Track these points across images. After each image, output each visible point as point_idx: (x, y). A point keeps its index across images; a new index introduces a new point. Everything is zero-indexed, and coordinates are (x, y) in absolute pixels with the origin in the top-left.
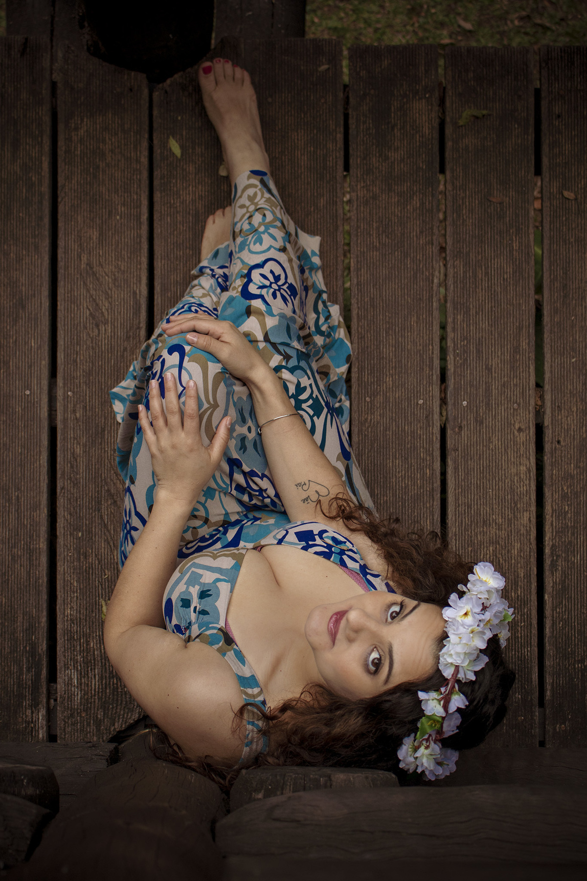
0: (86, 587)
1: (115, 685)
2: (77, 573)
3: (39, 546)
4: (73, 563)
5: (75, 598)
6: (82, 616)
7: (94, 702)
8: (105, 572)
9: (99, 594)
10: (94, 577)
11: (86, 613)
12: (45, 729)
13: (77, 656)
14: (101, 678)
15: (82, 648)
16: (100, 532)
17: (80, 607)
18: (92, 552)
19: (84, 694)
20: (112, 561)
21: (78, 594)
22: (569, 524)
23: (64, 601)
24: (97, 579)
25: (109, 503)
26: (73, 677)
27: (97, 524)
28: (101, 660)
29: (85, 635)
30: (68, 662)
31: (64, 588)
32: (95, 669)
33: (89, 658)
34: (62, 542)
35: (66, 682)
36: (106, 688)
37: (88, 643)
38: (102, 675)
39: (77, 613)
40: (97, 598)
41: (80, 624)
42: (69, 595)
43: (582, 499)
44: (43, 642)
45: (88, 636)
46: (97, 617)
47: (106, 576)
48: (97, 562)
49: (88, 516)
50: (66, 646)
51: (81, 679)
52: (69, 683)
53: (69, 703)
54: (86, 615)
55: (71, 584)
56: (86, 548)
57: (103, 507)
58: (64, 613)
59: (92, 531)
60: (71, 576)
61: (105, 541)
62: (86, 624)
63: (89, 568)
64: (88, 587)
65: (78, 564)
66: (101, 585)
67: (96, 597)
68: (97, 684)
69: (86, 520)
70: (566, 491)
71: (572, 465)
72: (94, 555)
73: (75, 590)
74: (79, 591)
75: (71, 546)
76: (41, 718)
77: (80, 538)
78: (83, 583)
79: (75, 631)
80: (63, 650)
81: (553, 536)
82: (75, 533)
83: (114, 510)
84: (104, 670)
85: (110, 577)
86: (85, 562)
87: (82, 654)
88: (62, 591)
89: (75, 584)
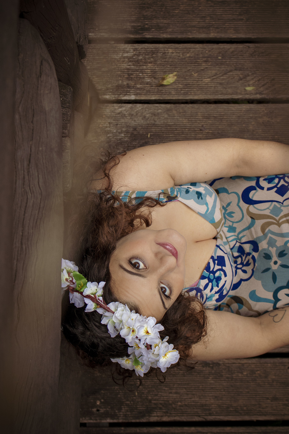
0: (186, 62)
1: (123, 76)
2: (195, 56)
3: (212, 33)
4: (201, 54)
5: (179, 55)
6: (167, 59)
7: (113, 66)
8: (196, 73)
9: (182, 69)
10: (193, 66)
11: (169, 62)
12: (94, 37)
13: (142, 56)
14: (128, 69)
15: (147, 59)
16: (222, 70)
17: (173, 58)
18: (209, 65)
19: (117, 60)
20: (203, 78)
21: (181, 57)
22: (234, 375)
23: (177, 48)
24: (191, 68)
25: (241, 76)
26: (129, 53)
27: (226, 68)
28: (140, 69)
29: (155, 61)
30: (138, 51)
31: (185, 48)
32: (134, 66)
33: (141, 63)
34: (214, 47)
35: (125, 50)
36: (121, 71)
37: (150, 63)
39: (170, 56)
40: (179, 68)
41: (163, 58)
42: (181, 51)
43: (252, 384)
44: (150, 35)
45: (155, 63)
46: (167, 68)
47: (193, 74)
48: (202, 68)
49: (232, 62)
50: (148, 50)
51: (127, 58)
52: (125, 51)
53: (112, 52)
54: (168, 62)
55: (188, 52)
56: (211, 62)
57: (238, 72)
58: (169, 48)
59: (222, 65)
60: (193, 52)
61: (216, 73)
62: (162, 62)
63: (198, 64)
64: (186, 63)
65: (201, 57)
66: (188, 71)
67: (180, 67)
68: (124, 67)
69: (229, 61)
70: (257, 373)
71: (274, 377)
72: (207, 66)
73: (184, 55)
74: (184, 57)
75: (212, 52)
76: (102, 34)
77: (217, 58)
78: (189, 60)
79: (158, 55)
80: (146, 47)
81: (226, 364)
82: (221, 55)
83: (236, 79)
84: (133, 70)
85: (193, 76)
86: (202, 61)
87: (143, 59)
88: (183, 47)
89: (188, 55)
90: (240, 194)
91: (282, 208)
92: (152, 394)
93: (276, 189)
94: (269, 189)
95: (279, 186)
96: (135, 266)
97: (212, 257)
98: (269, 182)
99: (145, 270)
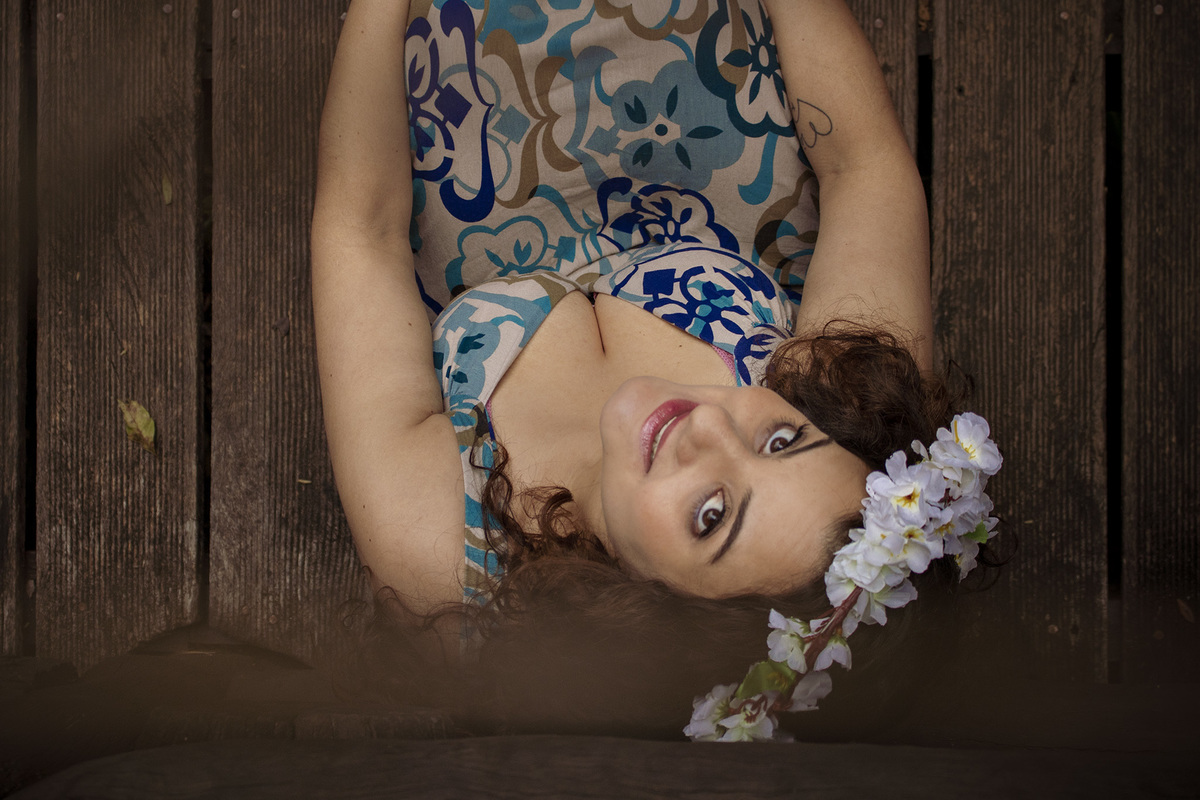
0: (88, 373)
1: (130, 556)
2: (72, 346)
3: (6, 298)
4: (66, 329)
5: (69, 393)
6: (80, 427)
7: (99, 585)
8: (121, 345)
9: (110, 386)
10: (102, 353)
11: (89, 420)
12: (14, 634)
13: (71, 500)
14: (109, 541)
15: (80, 486)
16: (114, 272)
17: (77, 410)
18: (100, 308)
19: (83, 571)
20: (136, 324)
21: (75, 386)
22: (979, 247)
23: (49, 398)
24: (107, 358)
25: (131, 217)
26: (64, 538)
27: (109, 257)
28: (110, 505)
29: (86, 461)
30: (55, 510)
31: (49, 375)
32: (99, 524)
33: (92, 504)
34: (47, 291)
35: (52, 549)
36: (116, 560)
37: (91, 477)
38: (110, 534)
39: (71, 420)
40: (108, 394)
41: (77, 441)
42: (58, 388)
43: (1004, 198)
44: (11, 475)
45: (91, 463)
46: (108, 427)
47: (124, 352)
48: (108, 326)
49: (92, 241)
50: (53, 482)
51: (77, 544)
52: (56, 551)
53: (58, 587)
54: (88, 424)
55: (61, 367)
56: (89, 301)
57: (120, 225)
58: (49, 421)
59: (100, 269)
60: (61, 353)
61: (122, 288)
62: (88, 441)
63: (94, 338)
64: (91, 372)
65: (75, 330)
66: (115, 368)
67: (105, 391)
68: (103, 551)
69: (89, 250)
70: (973, 184)
71: (986, 134)
72: (103, 313)
73: (69, 378)
74: (75, 380)
75: (61, 297)
76: (6, 614)
77: (78, 282)
78: (83, 364)
79: (69, 453)
80: (46, 489)
81: (945, 271)
82: (70, 273)
83: (140, 230)
84: (113, 525)
85: (130, 354)
86: (86, 327)
87: (80, 497)
88: (46, 380)
89: (69, 368)
90: (464, 225)
91: (504, 107)
92: (1032, 477)
93: (449, 125)
94: (450, 145)
95: (441, 117)
96: (713, 521)
97: (649, 307)
98: (430, 143)
99: (726, 494)
